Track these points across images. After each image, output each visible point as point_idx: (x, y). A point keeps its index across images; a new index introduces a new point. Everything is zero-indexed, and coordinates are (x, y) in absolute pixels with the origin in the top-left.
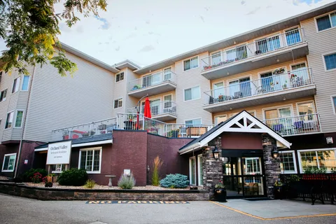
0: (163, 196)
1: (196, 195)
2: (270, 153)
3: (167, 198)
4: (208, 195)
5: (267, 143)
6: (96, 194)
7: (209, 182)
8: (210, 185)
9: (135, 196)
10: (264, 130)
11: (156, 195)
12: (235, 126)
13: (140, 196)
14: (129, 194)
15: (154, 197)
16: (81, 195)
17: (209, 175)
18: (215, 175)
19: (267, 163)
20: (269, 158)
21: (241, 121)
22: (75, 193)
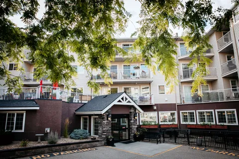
0: (79, 146)
1: (97, 143)
2: (133, 116)
3: (81, 147)
4: (103, 142)
5: (132, 111)
6: (34, 151)
7: (104, 135)
8: (105, 136)
9: (62, 148)
10: (132, 104)
11: (75, 146)
12: (119, 101)
13: (65, 148)
14: (57, 148)
15: (73, 147)
16: (21, 153)
17: (104, 130)
18: (108, 130)
19: (132, 121)
20: (133, 119)
21: (122, 99)
22: (17, 153)
